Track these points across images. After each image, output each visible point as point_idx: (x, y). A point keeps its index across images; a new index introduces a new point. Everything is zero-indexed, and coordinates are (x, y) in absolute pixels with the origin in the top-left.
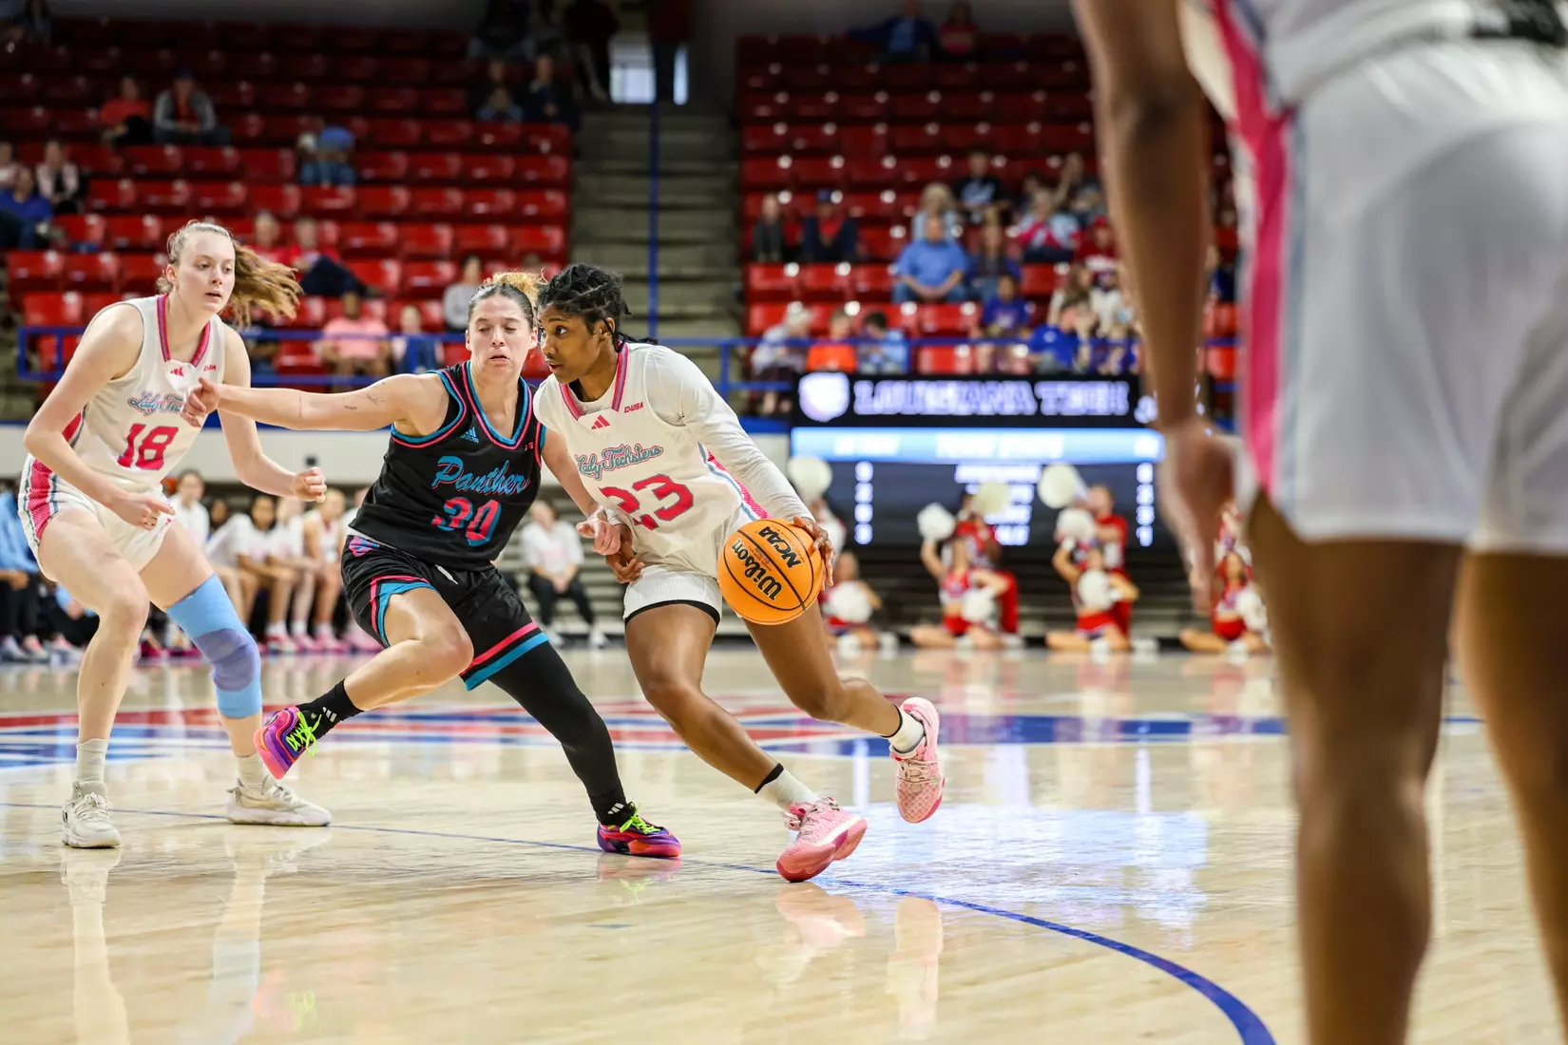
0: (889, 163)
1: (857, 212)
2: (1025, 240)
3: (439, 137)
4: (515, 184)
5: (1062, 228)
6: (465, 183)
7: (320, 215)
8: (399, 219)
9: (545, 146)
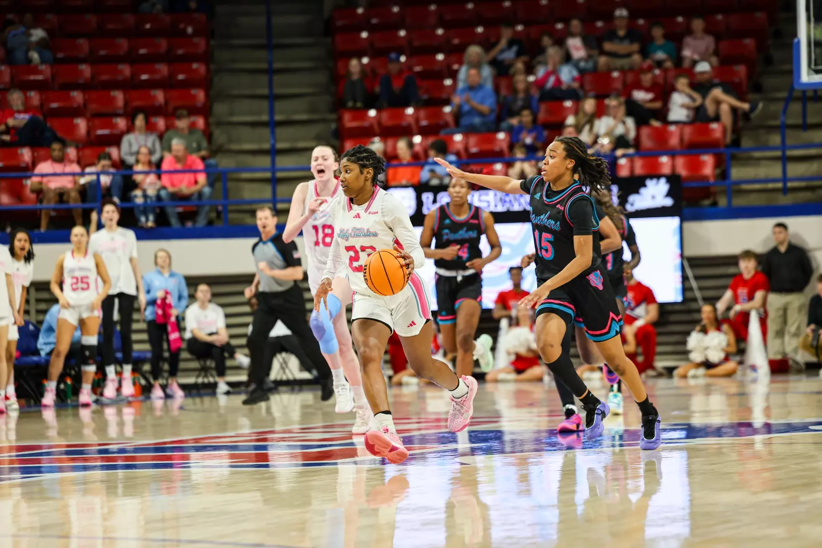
0: (440, 32)
1: (418, 69)
2: (540, 84)
3: (110, 26)
4: (169, 58)
5: (567, 74)
6: (132, 59)
7: (26, 87)
8: (84, 87)
9: (190, 30)
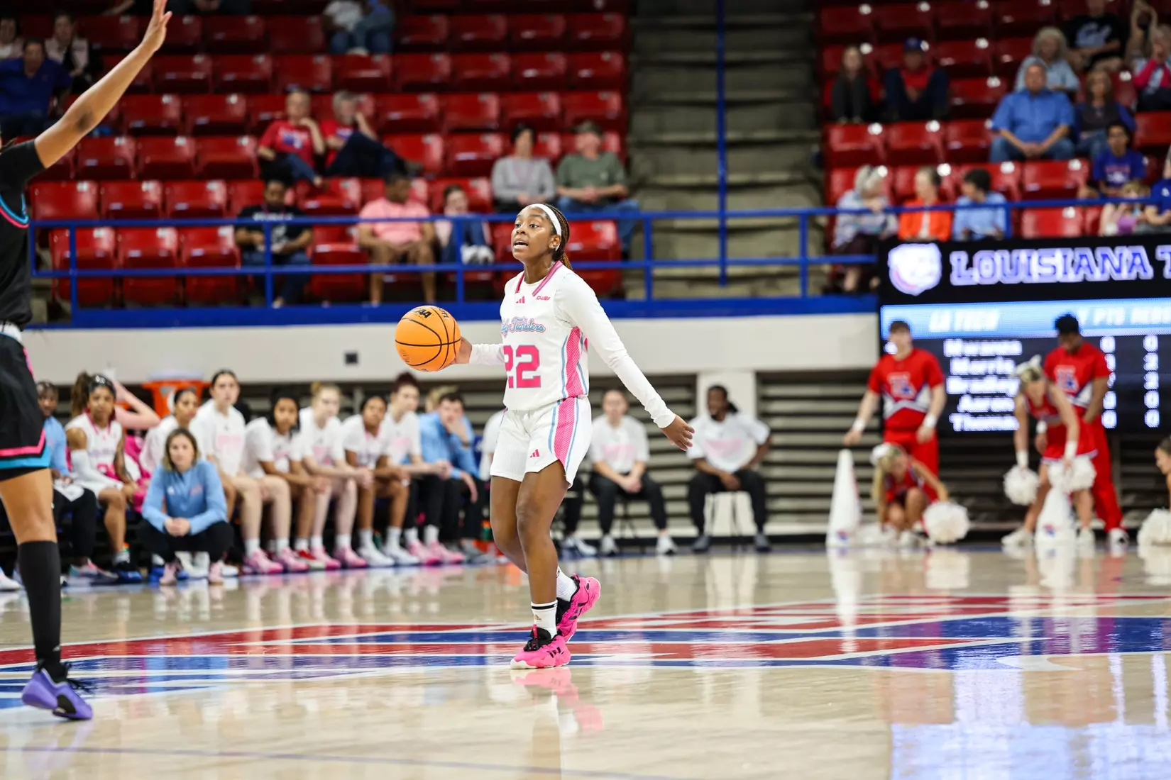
0: (983, 5)
1: (947, 62)
2: (1139, 85)
8: (439, 89)
9: (600, 2)
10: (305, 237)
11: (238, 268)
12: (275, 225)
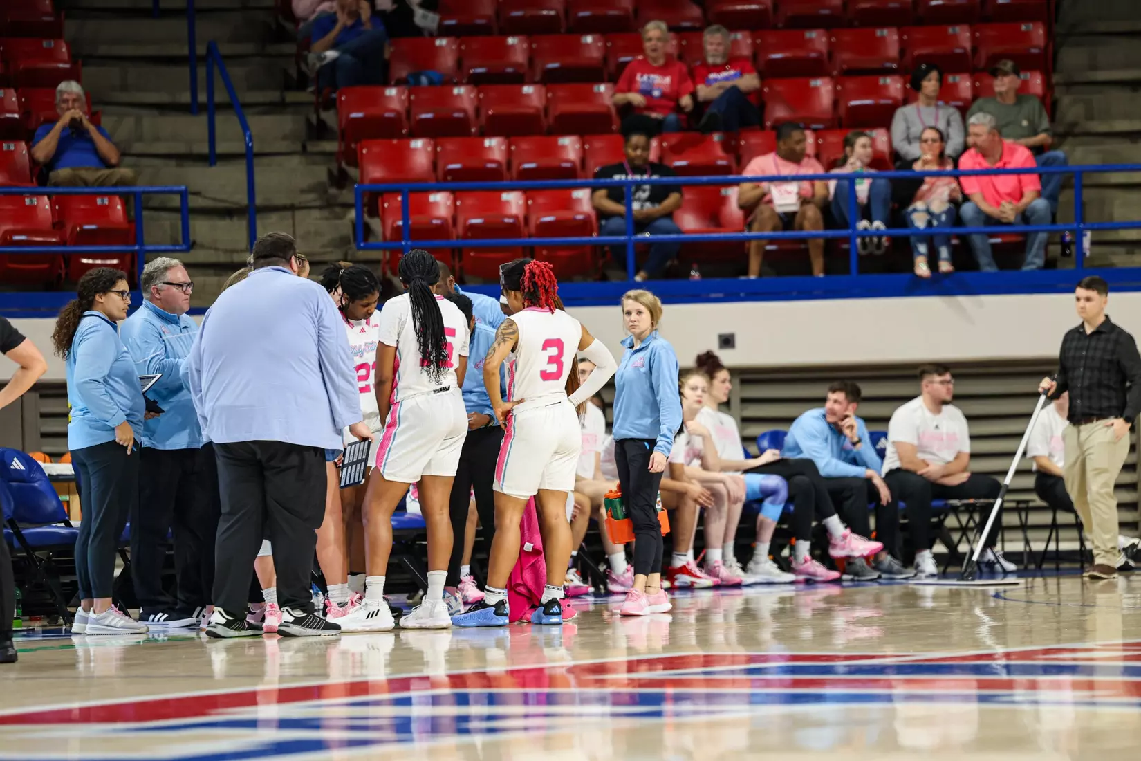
8: (831, 23)
10: (673, 198)
11: (595, 237)
12: (639, 186)
